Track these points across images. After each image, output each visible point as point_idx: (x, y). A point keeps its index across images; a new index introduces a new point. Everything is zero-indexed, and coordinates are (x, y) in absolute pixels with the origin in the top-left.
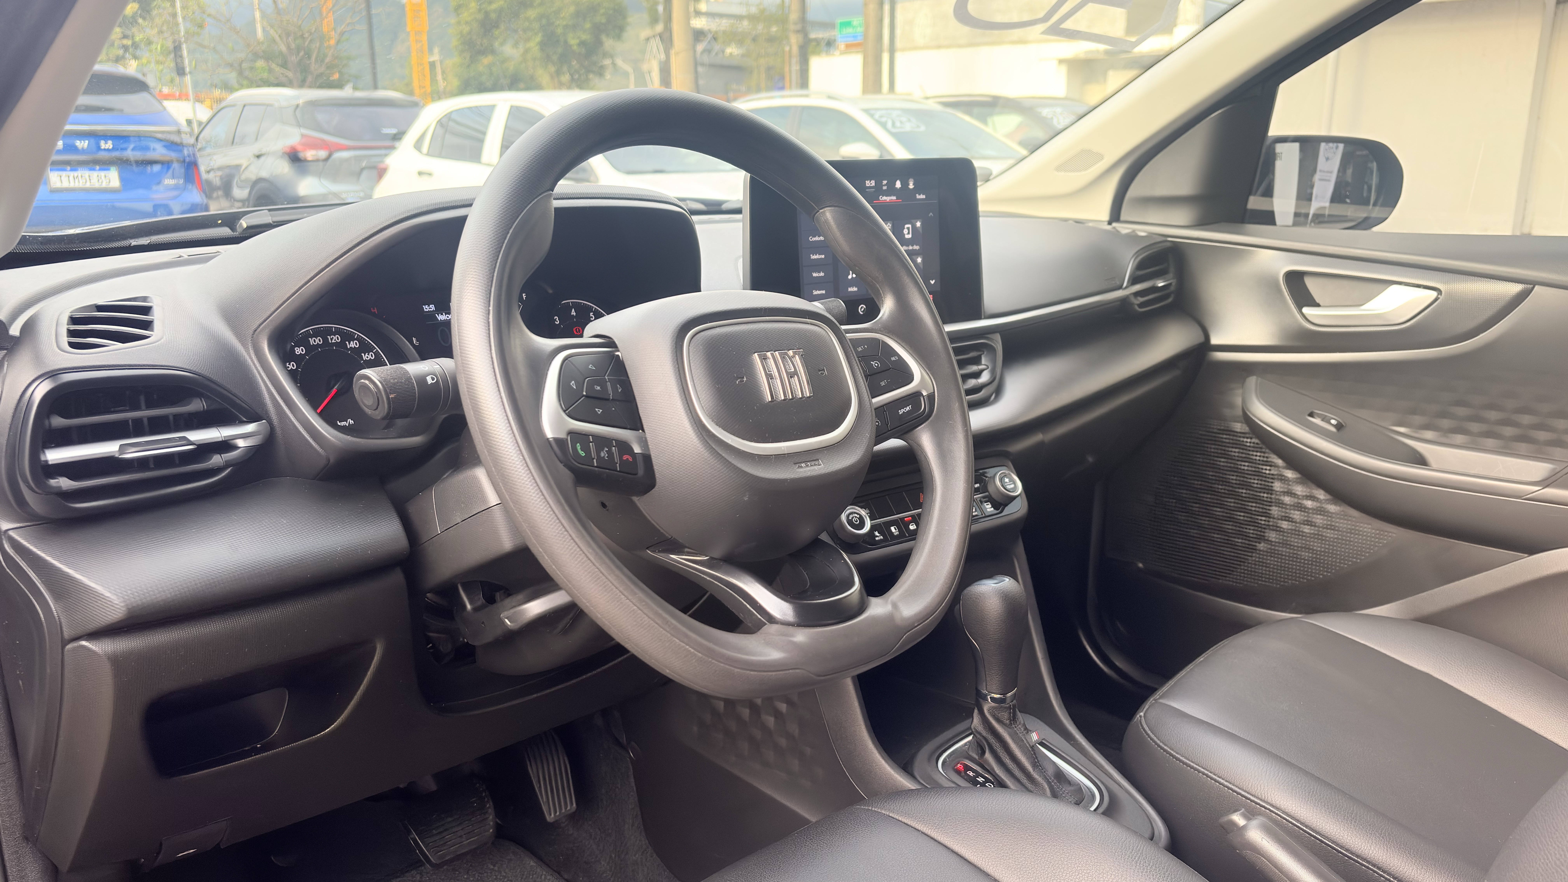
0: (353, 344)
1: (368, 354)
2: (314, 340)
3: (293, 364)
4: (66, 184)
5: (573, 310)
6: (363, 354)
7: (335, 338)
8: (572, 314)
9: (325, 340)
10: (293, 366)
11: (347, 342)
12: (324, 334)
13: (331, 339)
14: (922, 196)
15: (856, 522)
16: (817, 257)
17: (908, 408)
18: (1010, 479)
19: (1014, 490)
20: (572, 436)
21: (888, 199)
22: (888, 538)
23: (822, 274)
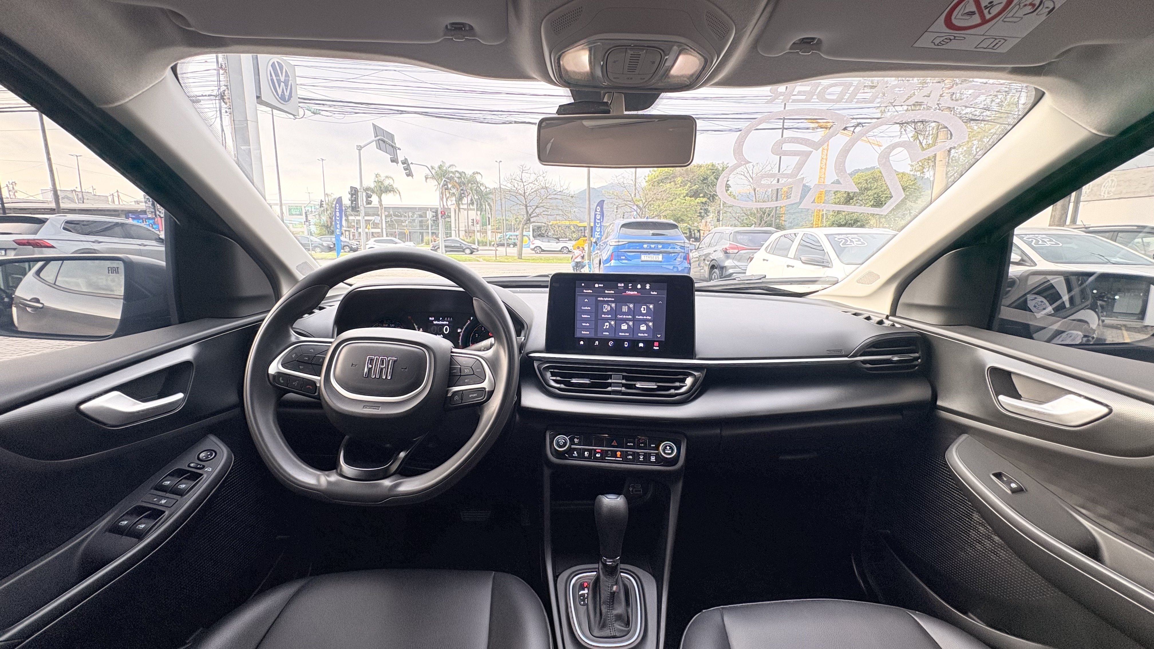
4: (646, 259)
14: (654, 293)
15: (561, 443)
16: (586, 316)
17: (475, 395)
18: (671, 448)
19: (669, 454)
20: (279, 374)
21: (632, 293)
22: (581, 456)
23: (588, 324)
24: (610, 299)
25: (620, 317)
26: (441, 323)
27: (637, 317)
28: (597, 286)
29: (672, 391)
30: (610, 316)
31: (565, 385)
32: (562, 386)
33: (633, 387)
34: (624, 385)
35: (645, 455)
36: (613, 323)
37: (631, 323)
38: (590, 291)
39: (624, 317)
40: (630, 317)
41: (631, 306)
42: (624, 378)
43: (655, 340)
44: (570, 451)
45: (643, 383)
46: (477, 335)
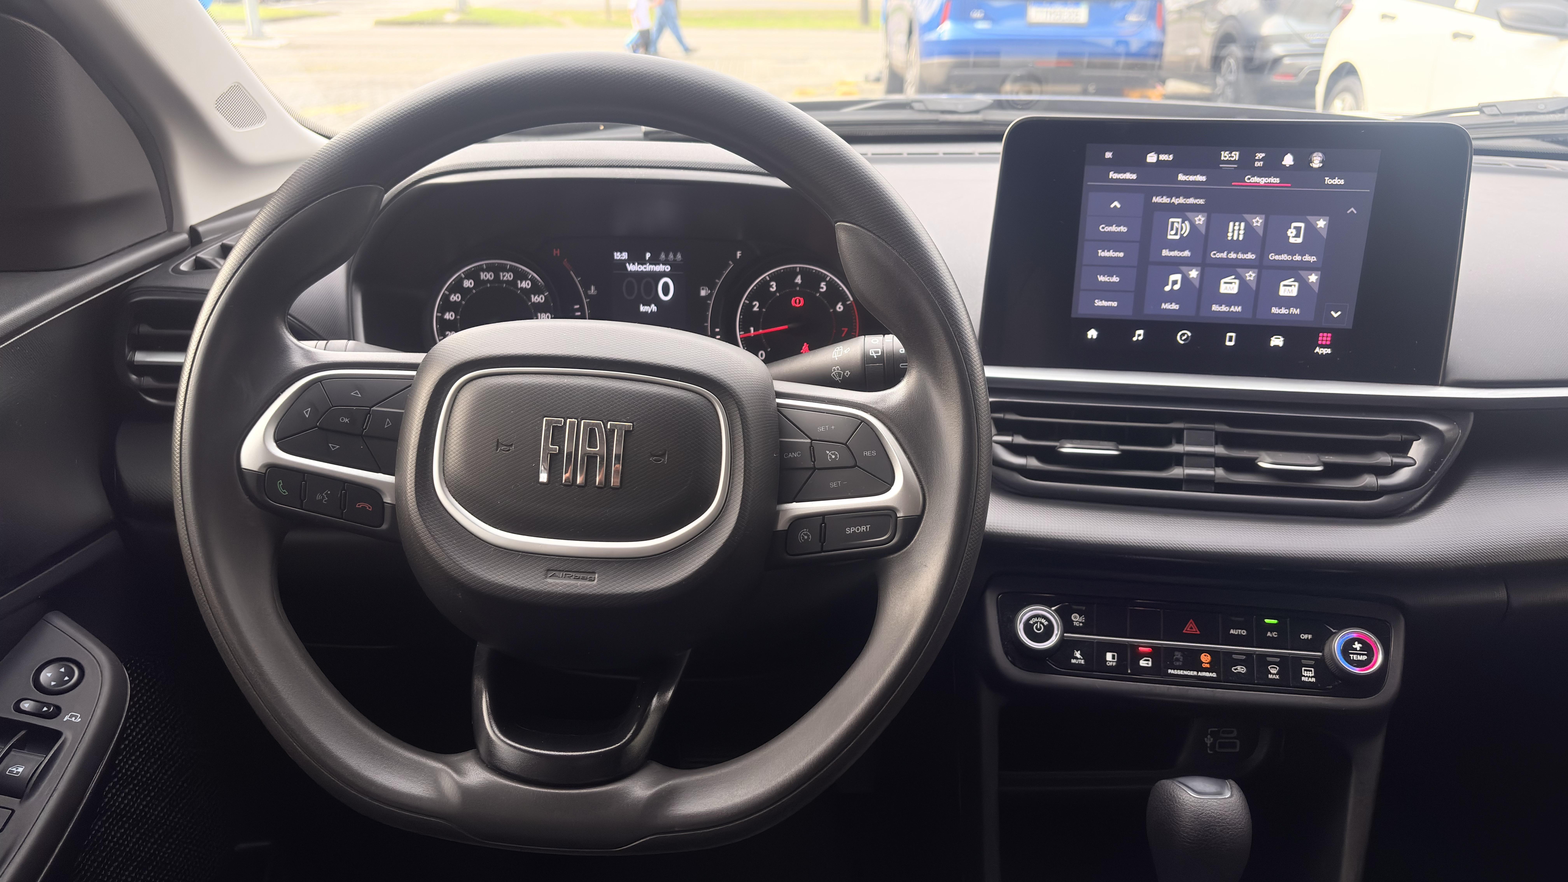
0: (525, 284)
1: (539, 297)
2: (486, 275)
3: (458, 296)
5: (799, 277)
6: (533, 296)
7: (508, 275)
8: (796, 281)
9: (497, 276)
10: (458, 298)
11: (519, 282)
12: (496, 270)
13: (504, 276)
14: (1336, 181)
15: (1038, 628)
16: (1111, 254)
17: (863, 529)
18: (1368, 649)
19: (1359, 664)
20: (274, 470)
21: (1262, 181)
22: (1095, 665)
23: (1115, 279)
24: (1191, 201)
25: (1219, 255)
26: (649, 268)
27: (1273, 257)
28: (1152, 158)
29: (1368, 480)
30: (1187, 253)
31: (1039, 459)
32: (1033, 462)
33: (1250, 466)
34: (1220, 462)
35: (1284, 663)
36: (1194, 274)
37: (1251, 275)
38: (1128, 176)
39: (1233, 255)
40: (1250, 256)
41: (1258, 221)
42: (1222, 439)
43: (1324, 325)
44: (1065, 647)
45: (1282, 456)
46: (756, 304)
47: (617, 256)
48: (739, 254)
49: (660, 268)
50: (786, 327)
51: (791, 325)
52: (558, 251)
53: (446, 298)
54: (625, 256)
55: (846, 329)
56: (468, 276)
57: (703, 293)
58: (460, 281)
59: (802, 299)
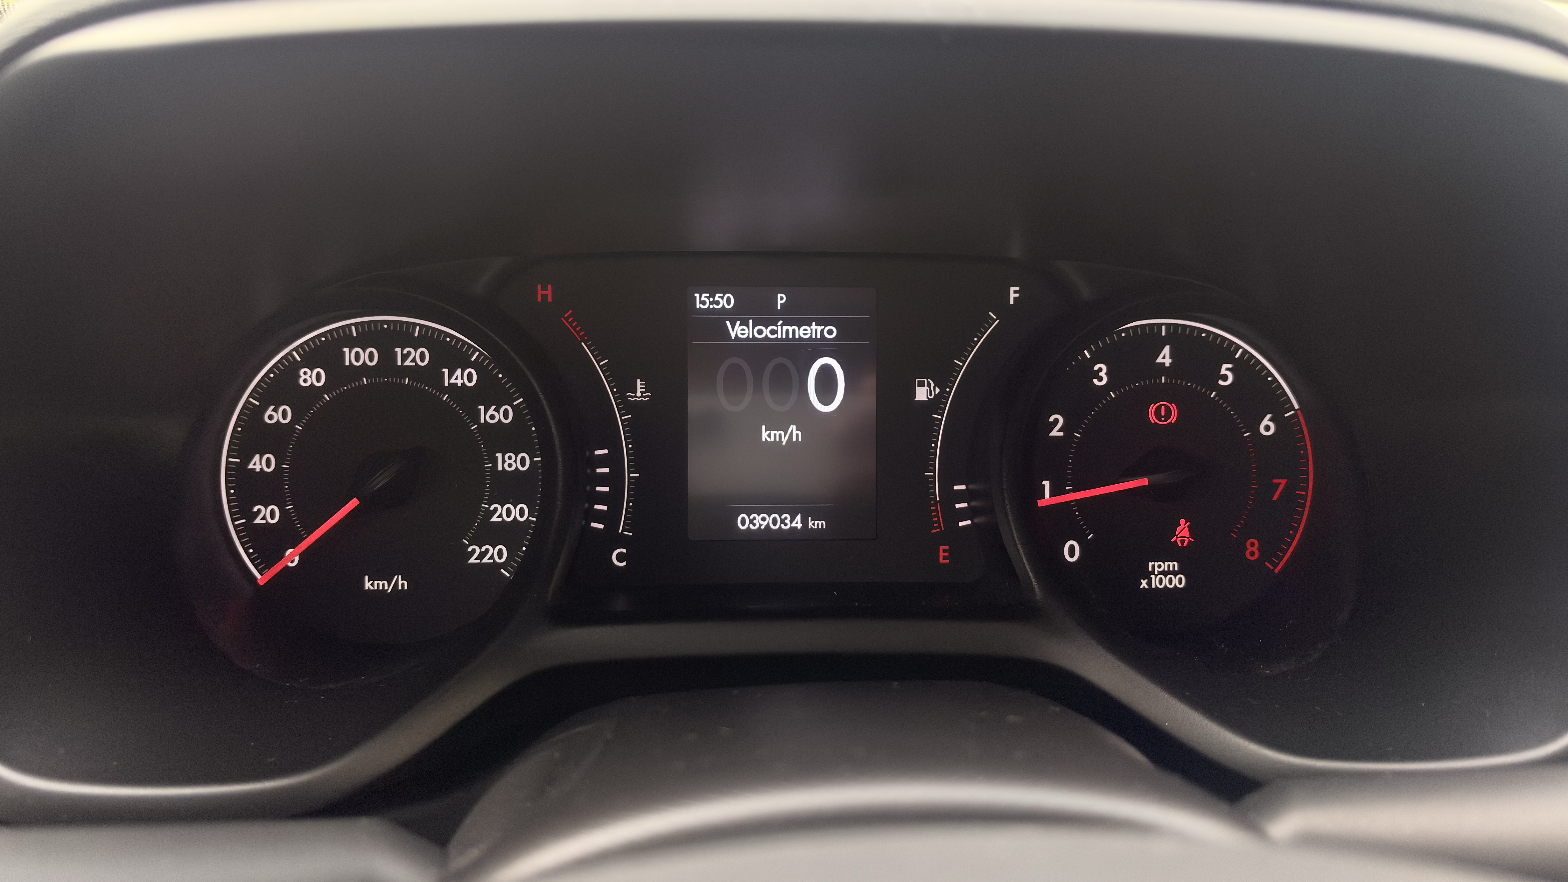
0: (460, 378)
1: (497, 410)
2: (357, 354)
3: (284, 411)
5: (1167, 350)
6: (482, 408)
7: (415, 354)
8: (1159, 360)
9: (387, 357)
10: (284, 416)
11: (446, 371)
12: (385, 340)
13: (405, 357)
26: (784, 331)
46: (1056, 421)
47: (702, 301)
48: (1013, 294)
49: (811, 331)
50: (1144, 482)
51: (1159, 477)
52: (549, 292)
53: (253, 415)
54: (724, 301)
55: (1283, 482)
56: (311, 357)
57: (922, 394)
58: (289, 369)
59: (1174, 408)
